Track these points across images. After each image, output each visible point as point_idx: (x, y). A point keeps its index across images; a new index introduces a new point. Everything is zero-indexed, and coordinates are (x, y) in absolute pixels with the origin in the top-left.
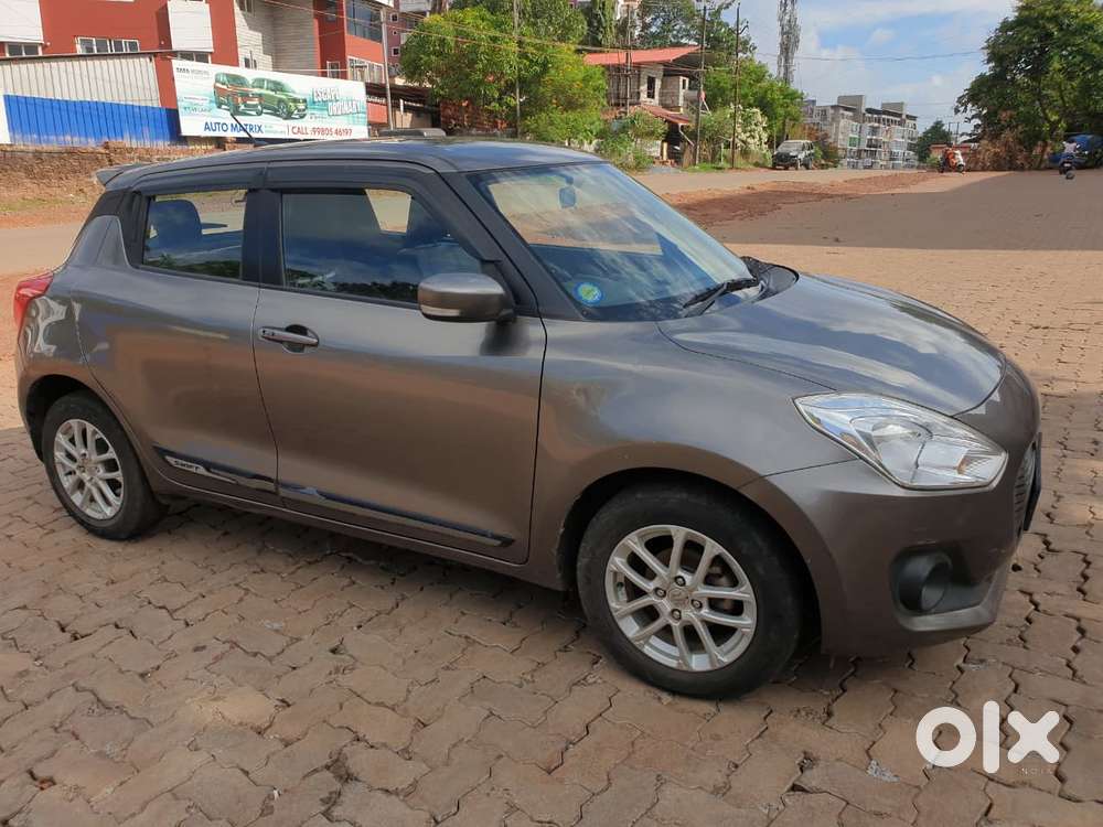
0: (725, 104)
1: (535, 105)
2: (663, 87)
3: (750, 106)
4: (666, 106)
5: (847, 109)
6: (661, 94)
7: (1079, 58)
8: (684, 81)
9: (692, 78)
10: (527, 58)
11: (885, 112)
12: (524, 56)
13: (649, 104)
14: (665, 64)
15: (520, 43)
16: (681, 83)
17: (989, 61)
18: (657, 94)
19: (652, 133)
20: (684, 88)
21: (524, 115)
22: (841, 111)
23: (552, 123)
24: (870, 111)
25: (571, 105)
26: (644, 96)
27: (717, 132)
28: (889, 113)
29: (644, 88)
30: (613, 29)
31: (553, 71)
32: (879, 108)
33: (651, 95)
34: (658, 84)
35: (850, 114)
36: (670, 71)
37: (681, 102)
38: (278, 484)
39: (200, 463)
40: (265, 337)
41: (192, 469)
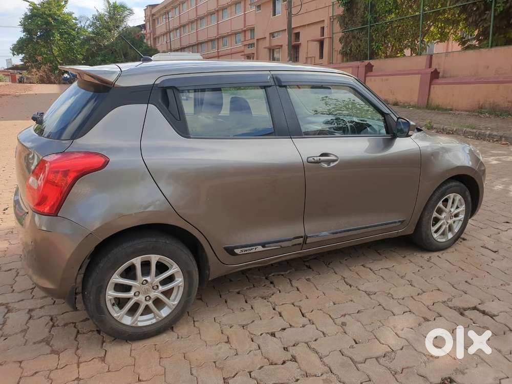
17: (24, 31)
38: (305, 238)
39: (259, 244)
40: (309, 162)
41: (252, 251)
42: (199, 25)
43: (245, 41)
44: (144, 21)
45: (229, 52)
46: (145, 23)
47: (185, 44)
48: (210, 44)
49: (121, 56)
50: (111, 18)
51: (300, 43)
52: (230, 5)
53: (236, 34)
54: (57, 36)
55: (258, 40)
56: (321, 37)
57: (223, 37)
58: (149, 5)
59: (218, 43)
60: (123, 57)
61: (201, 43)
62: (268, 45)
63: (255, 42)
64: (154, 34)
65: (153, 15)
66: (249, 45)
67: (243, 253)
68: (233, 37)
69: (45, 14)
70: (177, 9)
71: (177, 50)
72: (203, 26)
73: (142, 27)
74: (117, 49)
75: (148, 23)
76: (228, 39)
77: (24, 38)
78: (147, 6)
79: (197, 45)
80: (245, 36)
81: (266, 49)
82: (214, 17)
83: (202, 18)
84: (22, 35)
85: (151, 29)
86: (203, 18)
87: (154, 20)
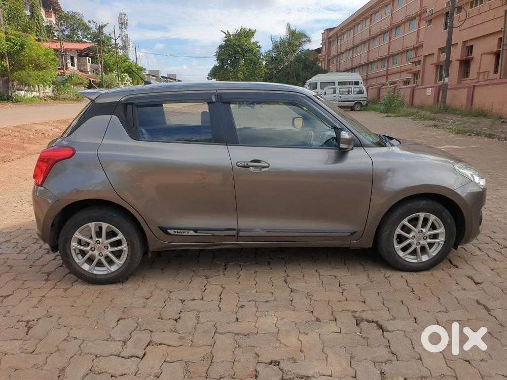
0: (111, 71)
1: (17, 65)
2: (78, 62)
3: (123, 73)
4: (81, 71)
5: (153, 76)
6: (78, 65)
7: (249, 61)
8: (89, 59)
9: (93, 58)
10: (11, 41)
11: (169, 78)
12: (8, 40)
13: (72, 69)
14: (78, 50)
15: (6, 33)
16: (88, 60)
17: (217, 60)
18: (76, 64)
19: (81, 84)
20: (89, 63)
21: (12, 71)
22: (151, 77)
23: (30, 76)
24: (163, 77)
25: (38, 67)
26: (69, 65)
27: (110, 84)
28: (171, 79)
29: (69, 61)
30: (45, 31)
31: (27, 50)
32: (166, 76)
33: (73, 65)
34: (76, 60)
35: (155, 78)
36: (81, 54)
37: (89, 70)
38: (238, 231)
39: (190, 229)
40: (239, 166)
41: (184, 234)
42: (371, 46)
43: (416, 57)
44: (321, 44)
45: (399, 70)
46: (321, 46)
47: (356, 63)
48: (380, 63)
49: (293, 79)
50: (290, 44)
51: (473, 58)
52: (404, 23)
53: (407, 51)
54: (242, 63)
55: (425, 56)
56: (498, 48)
57: (393, 56)
58: (327, 29)
59: (388, 62)
60: (295, 79)
61: (372, 63)
62: (435, 62)
63: (422, 58)
64: (329, 55)
65: (330, 38)
66: (416, 62)
67: (176, 234)
68: (404, 55)
69: (235, 45)
70: (352, 31)
71: (347, 71)
72: (376, 45)
73: (319, 50)
74: (290, 72)
75: (324, 47)
76: (398, 58)
77: (217, 65)
78: (325, 31)
79: (368, 64)
80: (416, 53)
81: (433, 66)
82: (387, 36)
83: (374, 38)
84: (216, 63)
85: (327, 51)
86: (376, 37)
87: (330, 42)
